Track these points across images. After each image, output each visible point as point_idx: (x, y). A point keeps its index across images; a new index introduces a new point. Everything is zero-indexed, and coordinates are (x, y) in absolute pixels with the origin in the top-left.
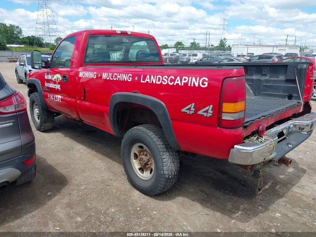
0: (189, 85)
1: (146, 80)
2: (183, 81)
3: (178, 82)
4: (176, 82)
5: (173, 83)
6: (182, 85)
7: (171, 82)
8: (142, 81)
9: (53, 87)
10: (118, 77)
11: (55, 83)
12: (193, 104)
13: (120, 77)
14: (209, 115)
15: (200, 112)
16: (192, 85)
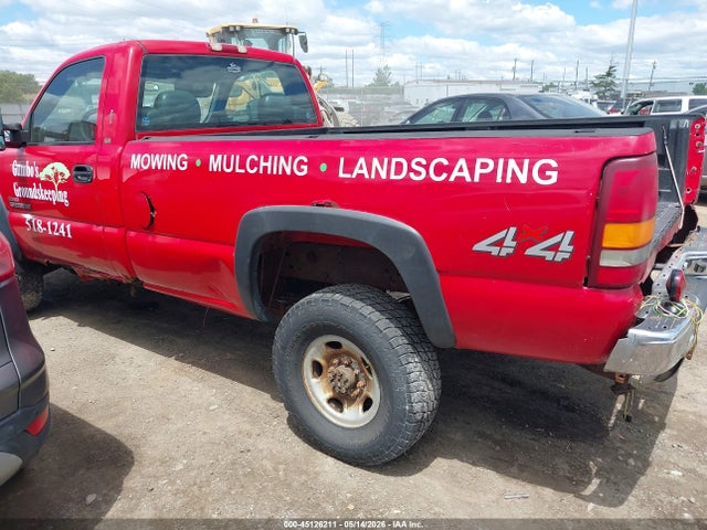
0: (499, 180)
1: (357, 171)
2: (478, 171)
3: (461, 170)
4: (455, 174)
5: (444, 175)
6: (477, 179)
7: (438, 173)
8: (341, 175)
9: (43, 197)
10: (262, 164)
11: (48, 185)
12: (513, 230)
13: (269, 164)
14: (559, 257)
15: (533, 251)
16: (509, 180)
